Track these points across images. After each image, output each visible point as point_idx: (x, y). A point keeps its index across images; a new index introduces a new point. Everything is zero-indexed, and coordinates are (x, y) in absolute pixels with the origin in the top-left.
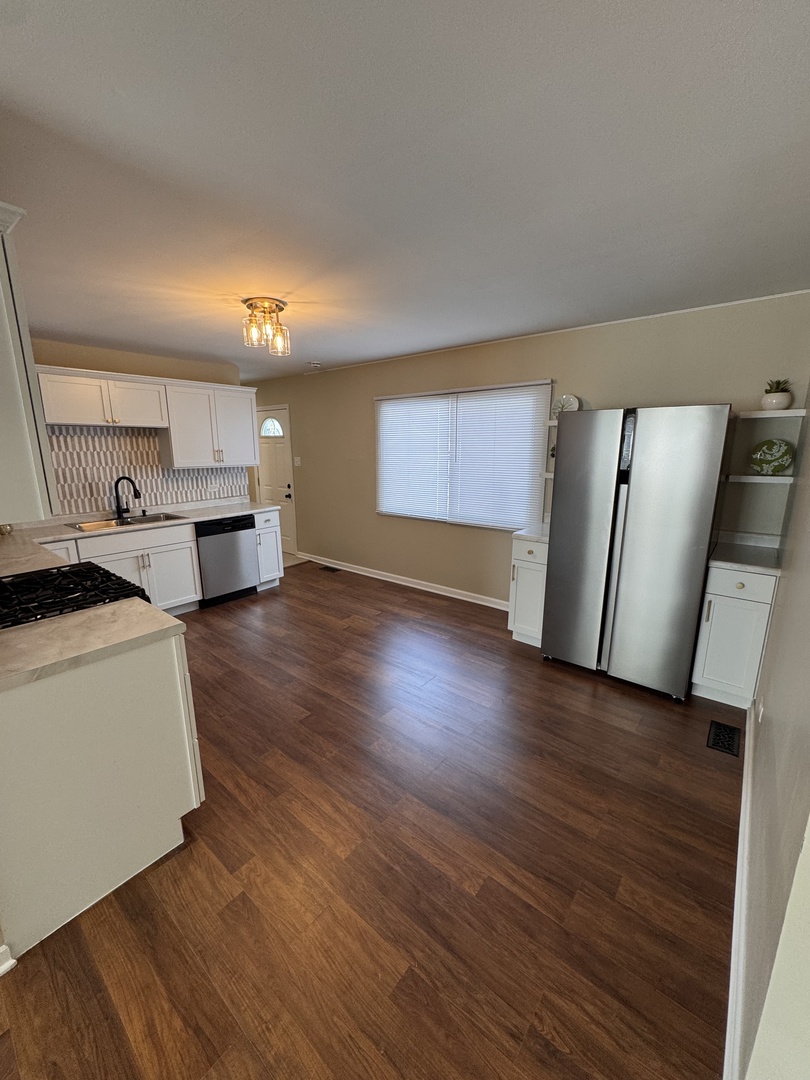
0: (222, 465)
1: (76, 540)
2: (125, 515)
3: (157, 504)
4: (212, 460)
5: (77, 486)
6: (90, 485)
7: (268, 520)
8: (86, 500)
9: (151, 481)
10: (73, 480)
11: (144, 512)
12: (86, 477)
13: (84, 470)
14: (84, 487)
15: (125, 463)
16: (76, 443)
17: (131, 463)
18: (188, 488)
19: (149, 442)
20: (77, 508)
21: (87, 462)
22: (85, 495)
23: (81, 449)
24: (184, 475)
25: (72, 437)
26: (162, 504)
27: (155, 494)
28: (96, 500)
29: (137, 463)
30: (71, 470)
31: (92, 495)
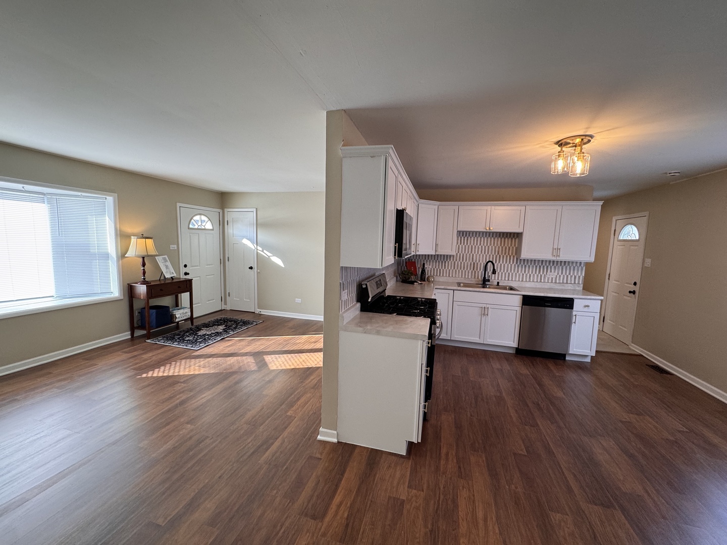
0: (559, 259)
1: (454, 290)
2: (487, 283)
3: (508, 280)
4: (551, 256)
5: (467, 263)
6: (474, 263)
7: (588, 306)
8: (470, 271)
9: (508, 265)
10: (466, 260)
11: (498, 283)
12: (473, 259)
13: (473, 255)
14: (471, 264)
15: (495, 253)
16: (472, 241)
17: (498, 253)
18: (532, 273)
19: (512, 241)
20: (465, 275)
21: (475, 251)
22: (470, 269)
23: (474, 244)
24: (531, 264)
25: (471, 237)
26: (512, 280)
27: (509, 274)
28: (475, 272)
29: (502, 253)
30: (467, 255)
31: (474, 269)
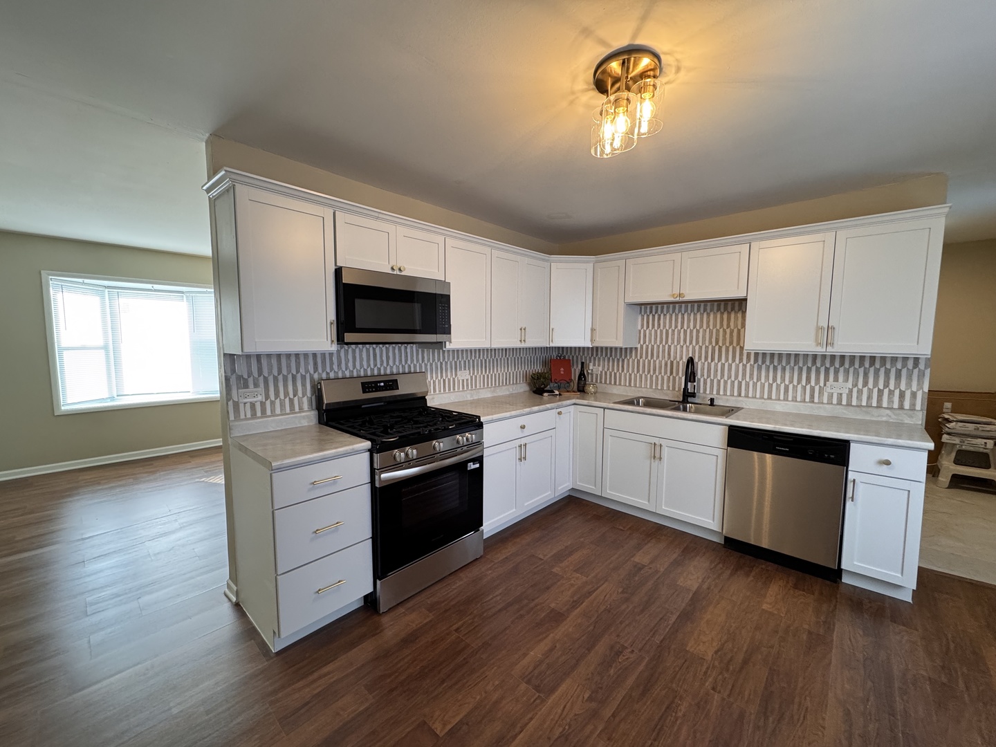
2: (690, 399)
3: (740, 395)
5: (660, 363)
6: (672, 363)
7: (887, 463)
8: (666, 378)
9: (737, 367)
10: (658, 357)
11: (712, 400)
12: (669, 354)
13: (670, 347)
14: (666, 364)
15: (710, 342)
16: (666, 321)
17: (717, 343)
18: (791, 381)
20: (657, 384)
21: (673, 340)
22: (666, 373)
23: (670, 327)
24: (764, 362)
25: (665, 315)
26: (747, 396)
27: (740, 383)
28: (674, 378)
30: (658, 346)
31: (671, 373)
